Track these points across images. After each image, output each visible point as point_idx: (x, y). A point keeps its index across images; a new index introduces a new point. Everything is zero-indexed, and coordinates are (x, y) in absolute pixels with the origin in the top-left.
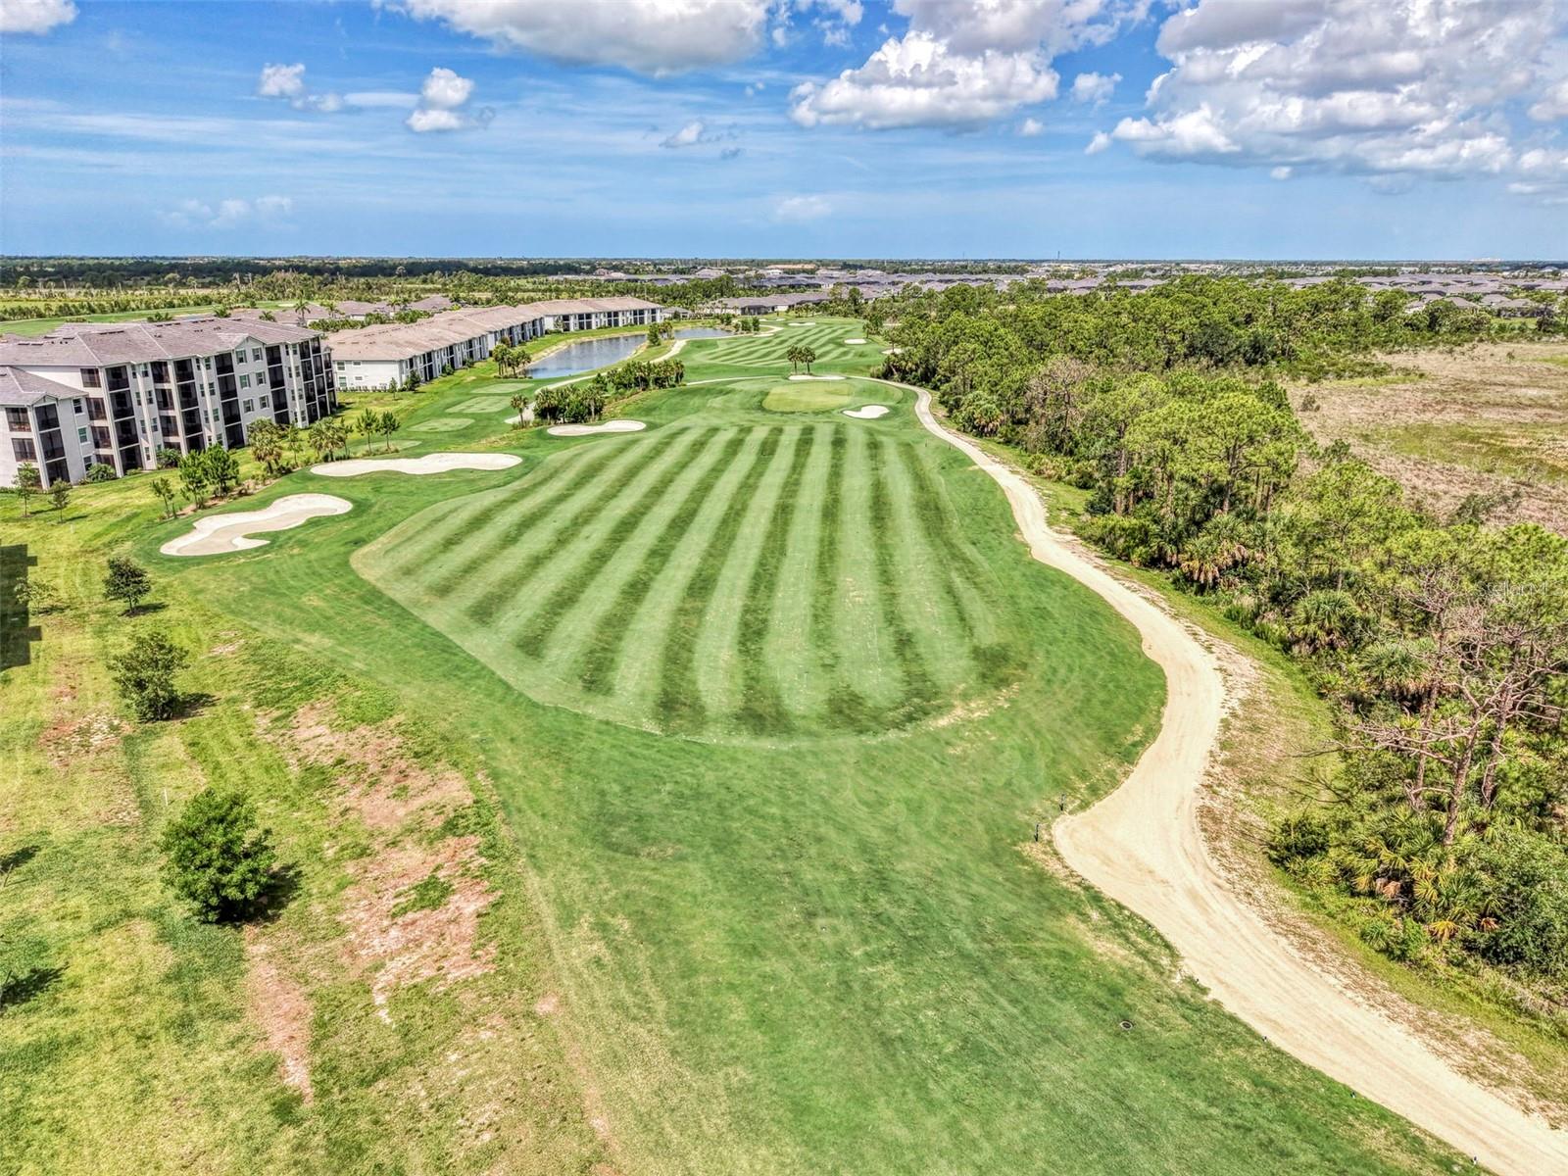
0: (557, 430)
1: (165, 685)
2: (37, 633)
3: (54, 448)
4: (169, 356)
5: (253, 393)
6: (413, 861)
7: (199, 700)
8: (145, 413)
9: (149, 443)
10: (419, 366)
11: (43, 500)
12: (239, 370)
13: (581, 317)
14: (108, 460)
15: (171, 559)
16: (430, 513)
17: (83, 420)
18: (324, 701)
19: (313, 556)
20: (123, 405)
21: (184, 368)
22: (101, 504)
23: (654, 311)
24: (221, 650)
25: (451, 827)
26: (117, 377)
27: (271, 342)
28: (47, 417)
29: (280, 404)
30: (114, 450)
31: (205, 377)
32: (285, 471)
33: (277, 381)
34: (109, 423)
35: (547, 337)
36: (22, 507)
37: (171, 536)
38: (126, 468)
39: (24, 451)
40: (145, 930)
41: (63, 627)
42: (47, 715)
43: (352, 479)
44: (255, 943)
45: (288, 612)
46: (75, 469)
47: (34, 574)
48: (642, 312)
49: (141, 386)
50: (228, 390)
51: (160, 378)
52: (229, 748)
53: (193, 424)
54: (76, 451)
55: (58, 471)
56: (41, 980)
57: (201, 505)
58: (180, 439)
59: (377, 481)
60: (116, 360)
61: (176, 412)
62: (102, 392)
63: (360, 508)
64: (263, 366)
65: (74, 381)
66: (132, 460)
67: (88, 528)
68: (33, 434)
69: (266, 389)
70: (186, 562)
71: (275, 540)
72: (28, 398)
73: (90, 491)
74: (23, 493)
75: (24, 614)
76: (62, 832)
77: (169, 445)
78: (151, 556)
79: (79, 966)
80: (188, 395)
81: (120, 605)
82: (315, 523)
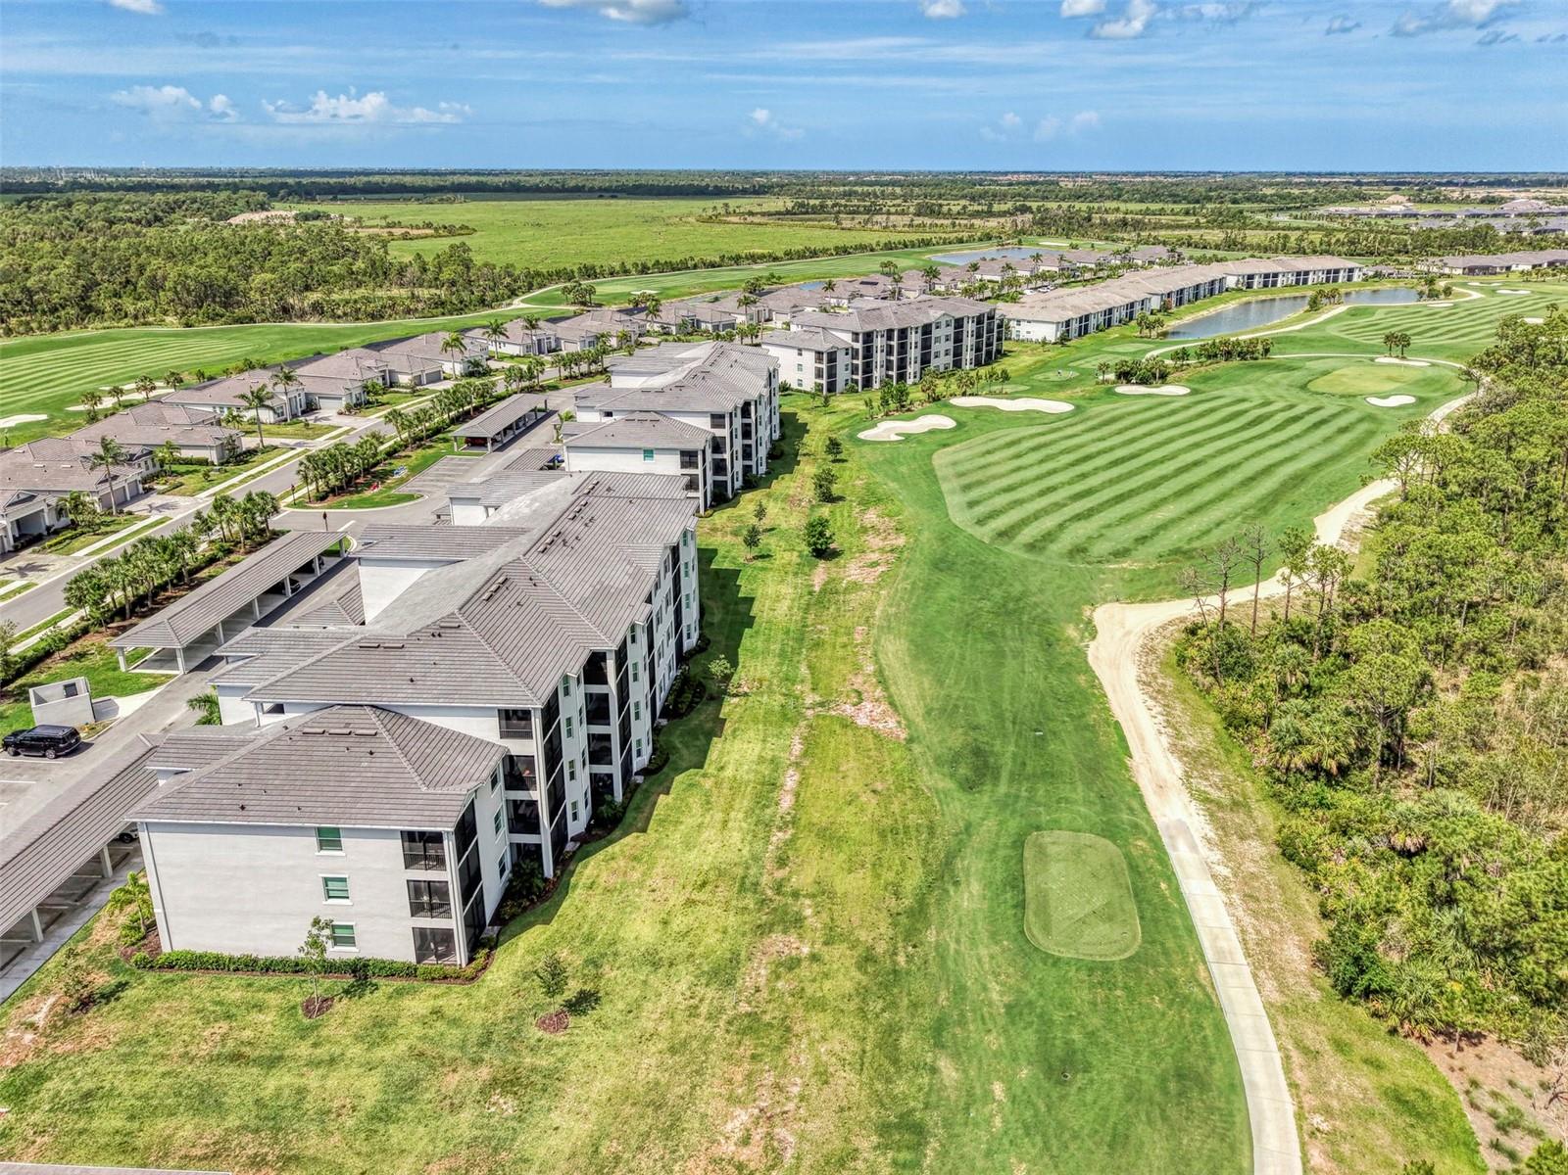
0: (1123, 389)
1: (828, 489)
2: (798, 463)
3: (832, 373)
4: (896, 326)
5: (942, 346)
6: (875, 557)
7: (841, 498)
8: (879, 358)
9: (878, 373)
10: (1075, 326)
11: (819, 401)
12: (935, 333)
13: (1267, 276)
14: (856, 382)
15: (860, 440)
16: (991, 435)
17: (848, 359)
18: (880, 508)
19: (920, 449)
20: (868, 352)
21: (903, 333)
22: (845, 406)
23: (1351, 270)
24: (858, 482)
25: (892, 551)
26: (869, 337)
27: (958, 316)
28: (832, 358)
29: (958, 353)
30: (859, 377)
31: (914, 338)
32: (936, 399)
33: (958, 339)
34: (859, 362)
35: (1225, 294)
36: (812, 403)
37: (865, 429)
38: (864, 386)
39: (819, 374)
40: (796, 554)
41: (808, 462)
42: (791, 493)
43: (968, 409)
44: (822, 564)
45: (891, 472)
46: (840, 385)
47: (806, 438)
48: (1337, 271)
49: (879, 342)
50: (926, 345)
51: (890, 338)
52: (842, 515)
53: (902, 364)
54: (842, 375)
55: (832, 388)
56: (769, 556)
57: (887, 415)
58: (894, 373)
59: (979, 412)
60: (868, 328)
61: (894, 358)
62: (859, 346)
63: (960, 425)
64: (951, 331)
65: (847, 338)
66: (868, 383)
67: (835, 418)
68: (824, 366)
69: (950, 345)
70: (865, 442)
71: (908, 438)
72: (825, 347)
73: (842, 398)
74: (813, 396)
75: (797, 455)
76: (784, 526)
77: (888, 376)
78: (852, 438)
79: (778, 556)
80: (903, 348)
81: (831, 457)
82: (932, 432)
